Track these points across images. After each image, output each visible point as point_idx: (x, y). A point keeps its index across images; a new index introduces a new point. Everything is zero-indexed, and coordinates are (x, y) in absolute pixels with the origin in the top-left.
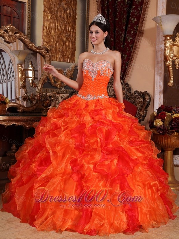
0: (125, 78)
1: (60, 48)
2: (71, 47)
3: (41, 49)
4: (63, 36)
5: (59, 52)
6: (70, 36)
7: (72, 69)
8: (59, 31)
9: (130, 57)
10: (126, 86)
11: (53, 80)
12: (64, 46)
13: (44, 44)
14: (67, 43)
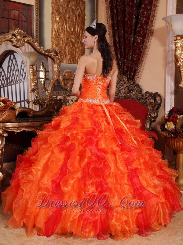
0: (136, 79)
1: (69, 50)
2: (80, 48)
3: (50, 51)
4: (72, 38)
5: (69, 53)
6: (79, 37)
8: (68, 33)
9: (140, 57)
10: (137, 87)
11: (63, 82)
12: (73, 47)
14: (76, 45)
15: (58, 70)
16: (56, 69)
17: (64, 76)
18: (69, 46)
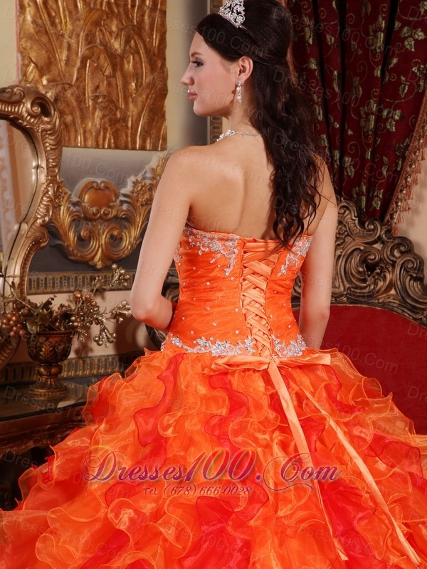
0: (396, 216)
1: (98, 87)
2: (147, 79)
3: (15, 98)
4: (111, 33)
5: (95, 103)
6: (139, 29)
8: (91, 10)
9: (416, 118)
10: (402, 253)
11: (75, 232)
12: (114, 76)
13: (25, 74)
14: (129, 63)
15: (52, 180)
16: (43, 178)
17: (75, 204)
18: (98, 69)
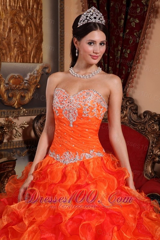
1: (15, 39)
2: (35, 36)
4: (21, 18)
5: (15, 45)
6: (31, 17)
7: (37, 74)
8: (12, 9)
11: (7, 95)
12: (22, 35)
14: (28, 30)
17: (7, 84)
